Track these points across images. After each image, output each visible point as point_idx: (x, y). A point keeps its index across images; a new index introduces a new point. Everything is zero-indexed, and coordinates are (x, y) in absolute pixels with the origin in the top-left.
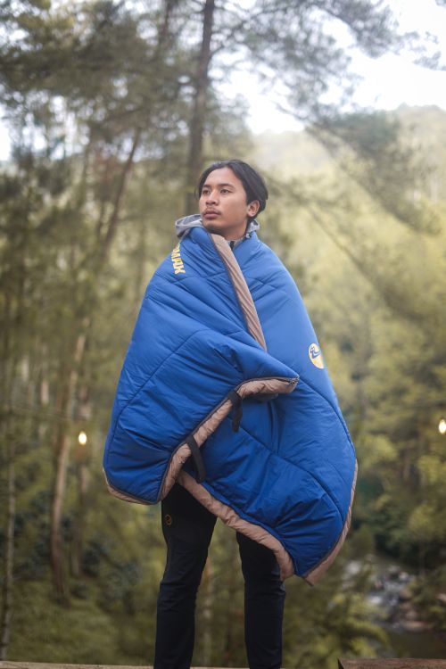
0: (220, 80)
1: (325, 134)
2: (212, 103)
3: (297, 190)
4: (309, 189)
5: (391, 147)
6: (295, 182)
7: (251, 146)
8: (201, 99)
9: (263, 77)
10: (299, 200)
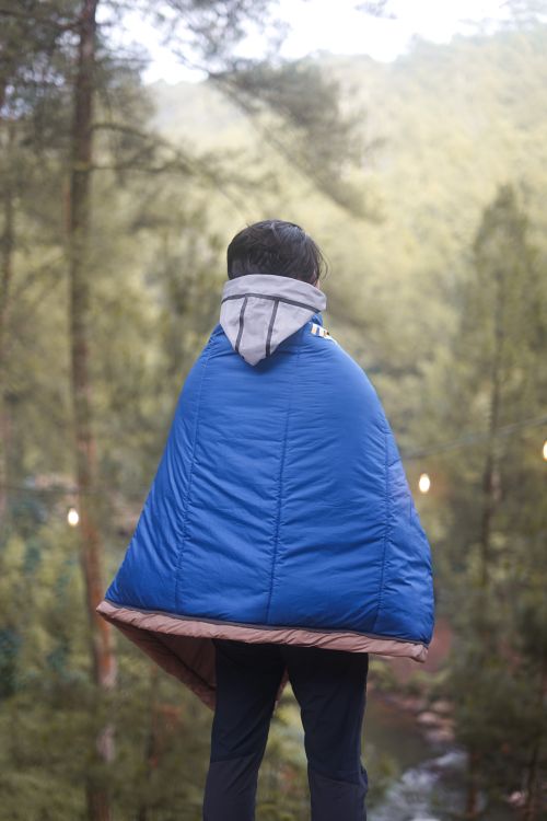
0: (109, 24)
1: (244, 96)
2: (100, 54)
3: (212, 167)
4: (229, 166)
5: (328, 115)
6: (209, 157)
7: (150, 110)
8: (88, 48)
9: (161, 18)
10: (215, 180)
